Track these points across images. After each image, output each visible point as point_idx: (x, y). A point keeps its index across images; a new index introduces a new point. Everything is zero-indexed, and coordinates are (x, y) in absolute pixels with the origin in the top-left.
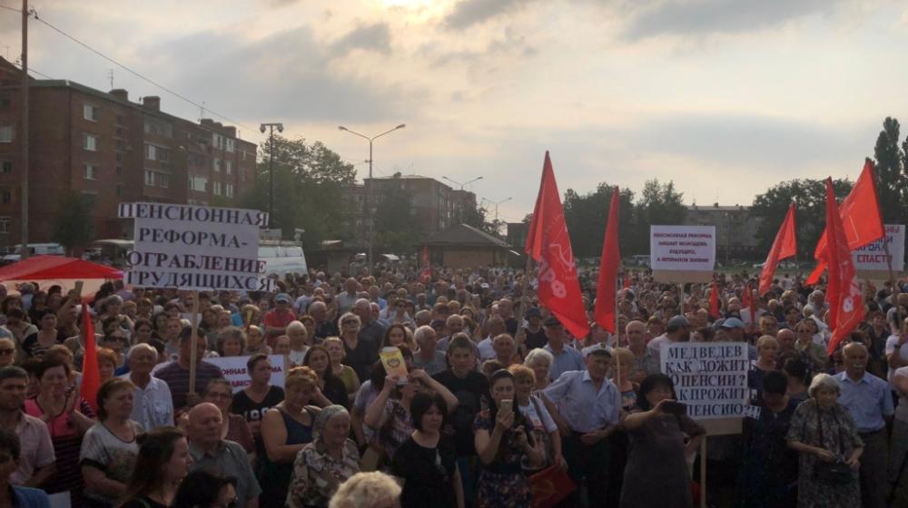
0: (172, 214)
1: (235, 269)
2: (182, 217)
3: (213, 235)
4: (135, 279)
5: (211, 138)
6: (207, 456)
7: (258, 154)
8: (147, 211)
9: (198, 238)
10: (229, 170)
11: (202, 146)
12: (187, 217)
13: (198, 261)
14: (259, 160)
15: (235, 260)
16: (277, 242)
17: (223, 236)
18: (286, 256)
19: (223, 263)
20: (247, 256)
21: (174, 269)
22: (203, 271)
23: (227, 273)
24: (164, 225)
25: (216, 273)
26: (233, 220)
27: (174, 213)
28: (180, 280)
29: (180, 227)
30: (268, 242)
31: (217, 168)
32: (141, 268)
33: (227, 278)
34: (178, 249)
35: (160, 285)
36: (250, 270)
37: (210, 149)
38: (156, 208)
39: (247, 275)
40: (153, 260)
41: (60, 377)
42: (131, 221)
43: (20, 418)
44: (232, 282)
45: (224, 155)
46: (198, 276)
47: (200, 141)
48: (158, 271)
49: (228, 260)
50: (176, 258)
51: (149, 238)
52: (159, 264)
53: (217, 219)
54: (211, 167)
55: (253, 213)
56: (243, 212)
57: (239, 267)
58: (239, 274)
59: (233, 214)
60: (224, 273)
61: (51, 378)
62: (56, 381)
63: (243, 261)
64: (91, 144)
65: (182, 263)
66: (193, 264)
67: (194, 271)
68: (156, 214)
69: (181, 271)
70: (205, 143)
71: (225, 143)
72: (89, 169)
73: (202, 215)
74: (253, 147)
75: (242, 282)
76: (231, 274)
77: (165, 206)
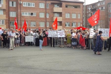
15: (55, 35)
28: (51, 36)
53: (54, 31)
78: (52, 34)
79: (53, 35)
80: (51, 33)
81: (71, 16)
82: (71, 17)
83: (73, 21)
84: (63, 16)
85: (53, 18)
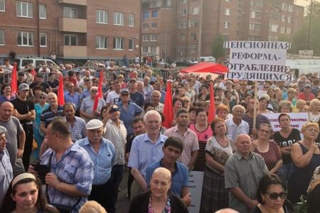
0: (246, 45)
1: (275, 71)
2: (251, 47)
3: (265, 55)
4: (230, 75)
5: (281, 6)
6: (243, 158)
7: (305, 12)
8: (236, 45)
9: (258, 56)
10: (289, 22)
11: (277, 10)
12: (253, 47)
13: (257, 67)
14: (305, 15)
15: (275, 66)
16: (310, 57)
17: (270, 55)
18: (315, 64)
19: (269, 68)
20: (281, 65)
21: (247, 71)
22: (260, 72)
23: (271, 72)
24: (243, 50)
25: (266, 72)
26: (274, 47)
27: (248, 45)
28: (249, 76)
29: (250, 51)
30: (306, 57)
31: (283, 20)
32: (232, 71)
33: (271, 75)
34: (249, 62)
35: (241, 78)
36: (282, 71)
37: (280, 11)
38: (239, 43)
39: (281, 73)
40: (238, 67)
41: (204, 116)
42: (229, 49)
43: (186, 130)
44: (273, 76)
45: (287, 13)
46: (258, 74)
47: (276, 8)
48: (240, 72)
49: (271, 66)
50: (248, 66)
51: (236, 57)
52: (240, 69)
53: (267, 47)
54: (281, 20)
55: (284, 43)
56: (279, 43)
57: (277, 70)
58: (276, 73)
59: (274, 44)
60: (269, 73)
61: (201, 116)
62: (202, 117)
63: (279, 66)
64: (228, 13)
65: (251, 68)
66: (256, 68)
67: (256, 72)
68: (239, 46)
69: (250, 72)
70: (278, 8)
71: (288, 7)
72: (226, 23)
73: (260, 46)
74: (302, 8)
75: (278, 77)
76: (273, 73)
77: (243, 42)
78: (258, 62)
79: (264, 67)
80: (246, 56)
81: (110, 18)
82: (112, 23)
83: (116, 34)
84: (88, 16)
85: (58, 20)
